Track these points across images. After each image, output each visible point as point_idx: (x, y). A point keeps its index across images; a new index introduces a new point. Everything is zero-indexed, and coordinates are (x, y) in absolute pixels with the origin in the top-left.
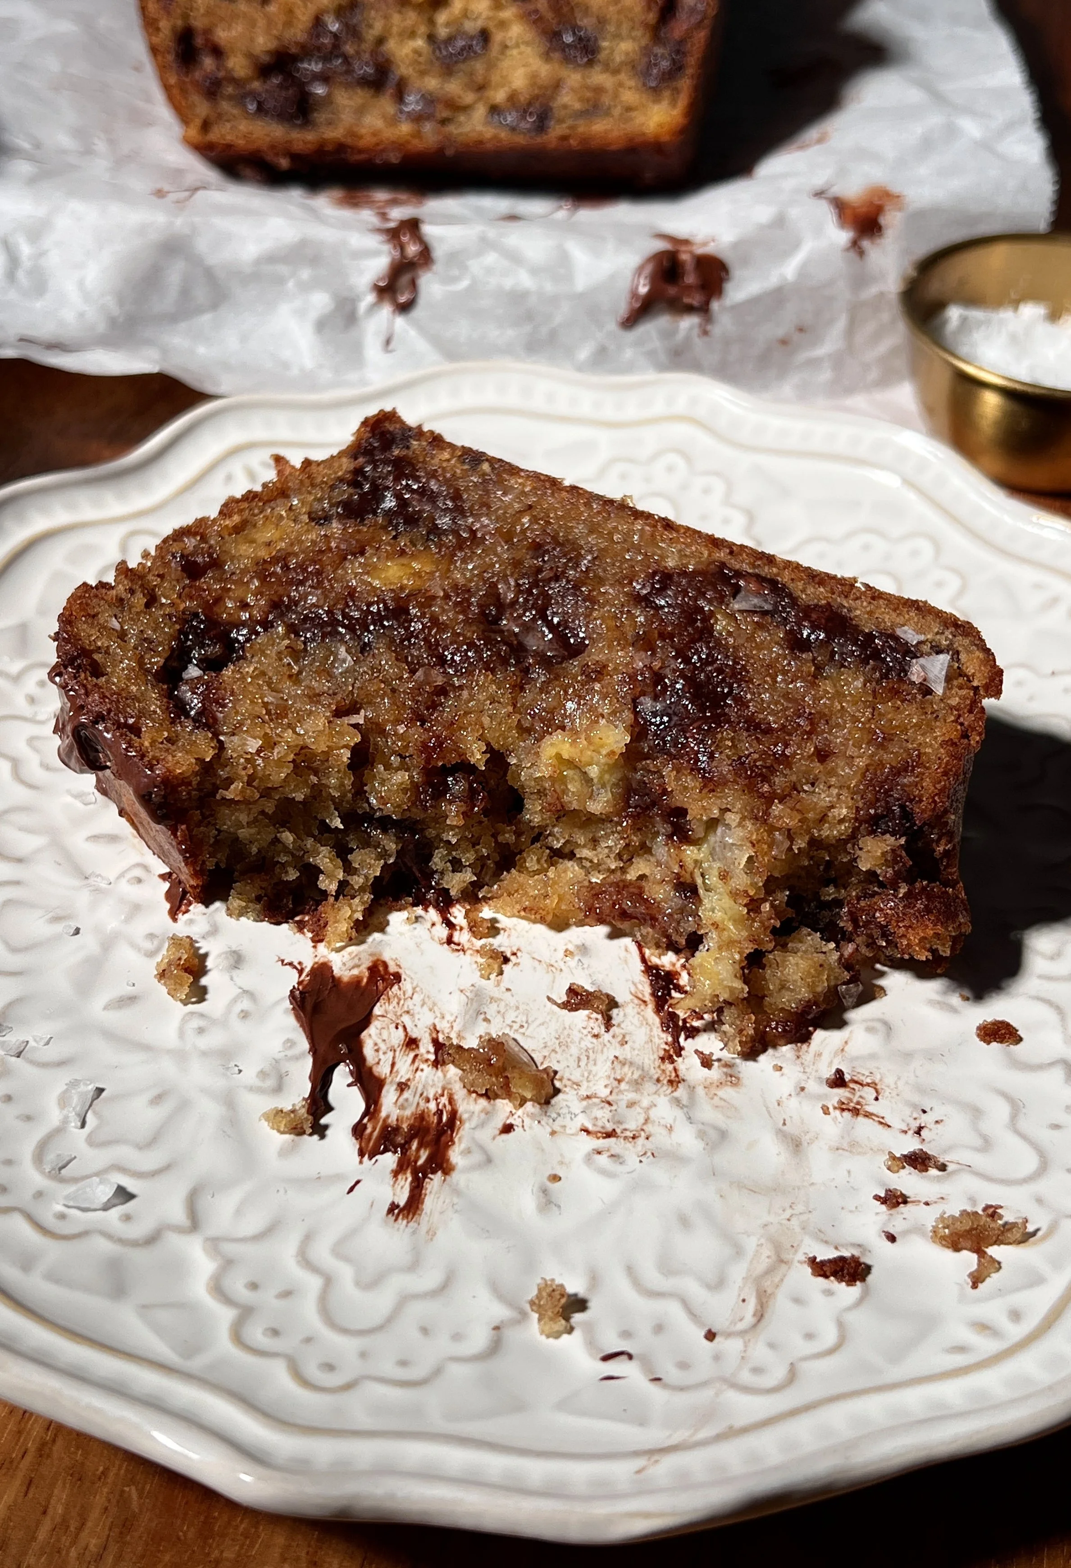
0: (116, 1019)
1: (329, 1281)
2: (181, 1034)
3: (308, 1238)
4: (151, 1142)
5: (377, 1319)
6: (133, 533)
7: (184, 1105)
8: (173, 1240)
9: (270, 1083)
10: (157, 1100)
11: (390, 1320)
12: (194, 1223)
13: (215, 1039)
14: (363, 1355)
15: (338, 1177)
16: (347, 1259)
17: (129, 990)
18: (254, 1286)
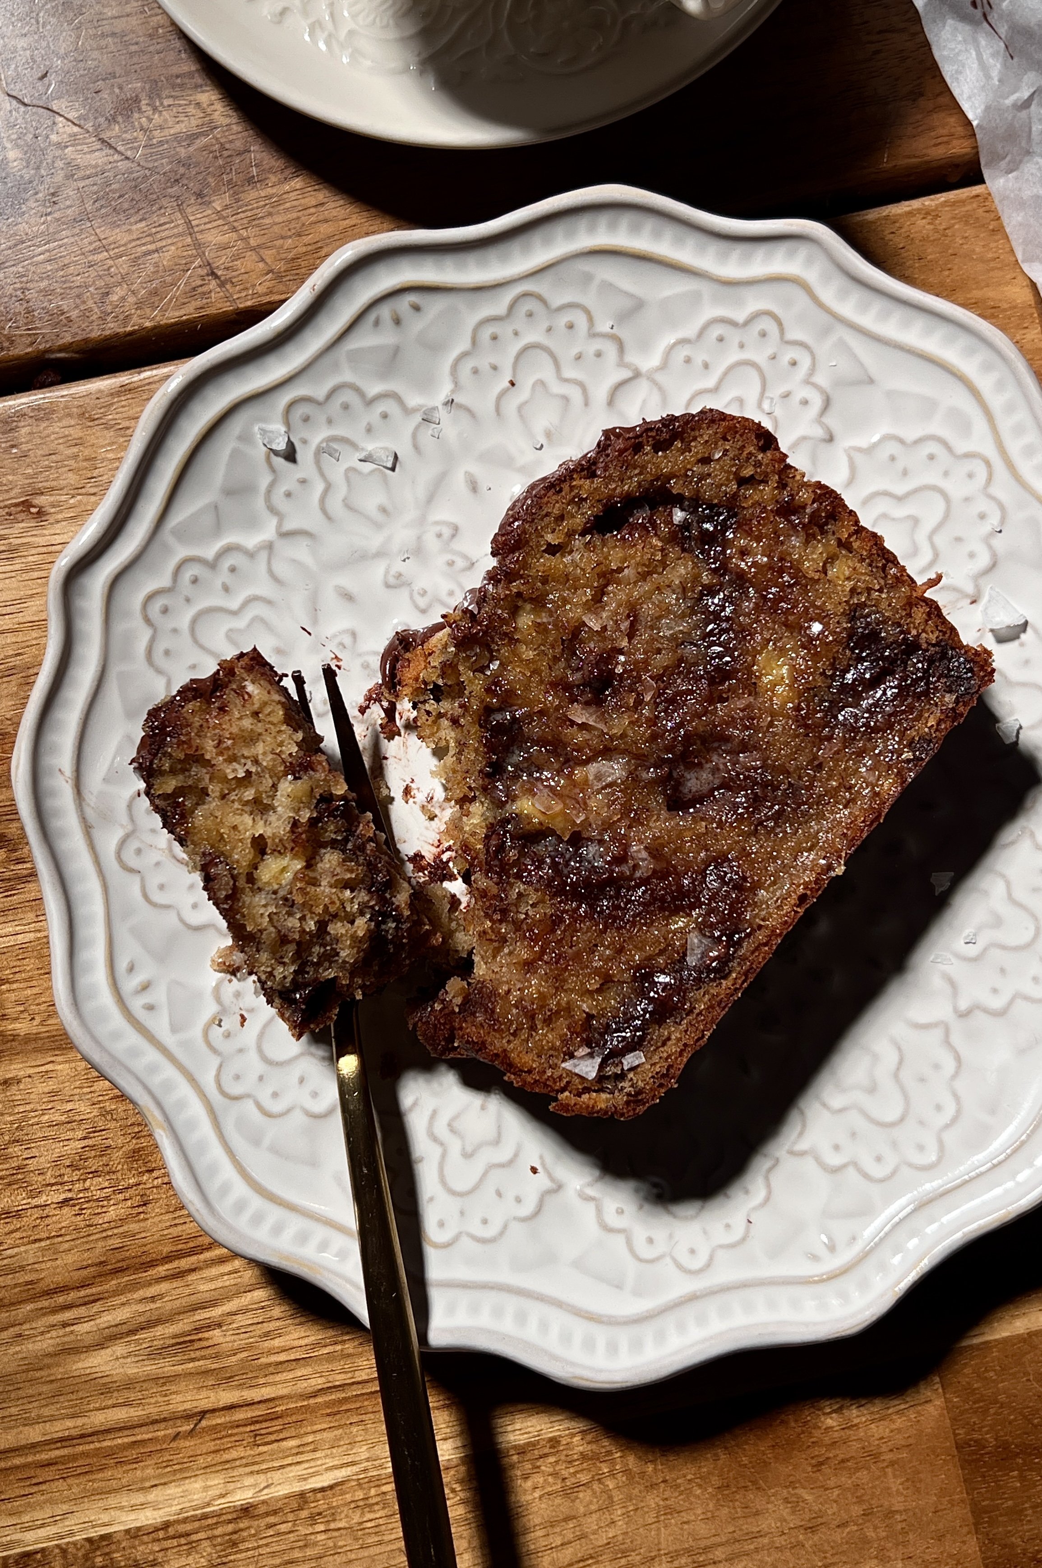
0: (459, 480)
1: (235, 613)
2: (437, 523)
3: (269, 602)
4: (347, 505)
5: (203, 640)
6: (988, 463)
7: (378, 526)
8: (274, 522)
9: (392, 581)
10: (383, 510)
11: (202, 647)
12: (285, 535)
13: (431, 543)
14: (175, 631)
15: (315, 621)
16: (249, 625)
17: (483, 486)
18: (233, 570)
